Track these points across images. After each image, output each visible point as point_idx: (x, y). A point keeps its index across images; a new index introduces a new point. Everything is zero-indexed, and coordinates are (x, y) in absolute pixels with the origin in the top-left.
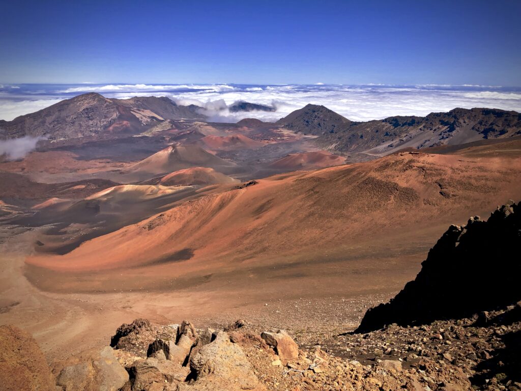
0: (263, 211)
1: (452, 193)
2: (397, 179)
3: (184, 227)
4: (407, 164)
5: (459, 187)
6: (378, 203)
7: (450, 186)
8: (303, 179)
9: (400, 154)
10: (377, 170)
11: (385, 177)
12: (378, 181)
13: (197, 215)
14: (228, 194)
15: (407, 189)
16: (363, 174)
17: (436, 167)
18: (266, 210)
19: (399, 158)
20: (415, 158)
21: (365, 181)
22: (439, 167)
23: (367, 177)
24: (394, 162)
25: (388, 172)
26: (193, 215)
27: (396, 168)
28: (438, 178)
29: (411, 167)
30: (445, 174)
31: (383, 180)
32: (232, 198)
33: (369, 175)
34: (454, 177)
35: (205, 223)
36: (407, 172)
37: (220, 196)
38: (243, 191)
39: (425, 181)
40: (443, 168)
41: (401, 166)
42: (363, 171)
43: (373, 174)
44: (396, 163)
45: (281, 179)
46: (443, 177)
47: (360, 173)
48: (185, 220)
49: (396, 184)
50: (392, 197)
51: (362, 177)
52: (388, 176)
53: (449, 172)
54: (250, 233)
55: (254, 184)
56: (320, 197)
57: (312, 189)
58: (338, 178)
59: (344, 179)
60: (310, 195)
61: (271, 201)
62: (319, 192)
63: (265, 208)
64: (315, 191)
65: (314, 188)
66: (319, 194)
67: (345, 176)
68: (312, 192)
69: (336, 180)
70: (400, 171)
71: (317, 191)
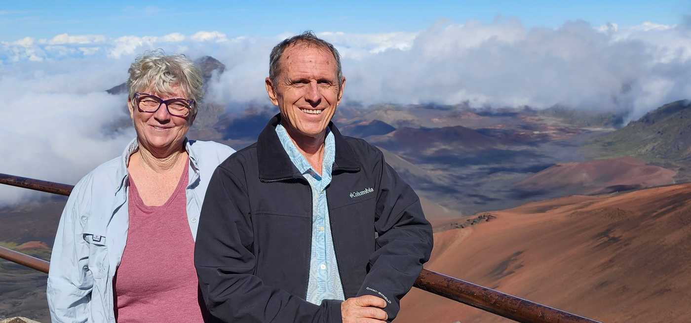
0: (506, 272)
8: (587, 212)
38: (466, 232)
45: (542, 210)
55: (487, 220)
56: (622, 250)
57: (605, 233)
58: (660, 211)
59: (672, 214)
60: (601, 244)
61: (522, 255)
62: (620, 238)
63: (510, 268)
64: (611, 235)
65: (609, 231)
66: (620, 243)
67: (673, 208)
68: (605, 238)
69: (655, 216)
71: (616, 236)
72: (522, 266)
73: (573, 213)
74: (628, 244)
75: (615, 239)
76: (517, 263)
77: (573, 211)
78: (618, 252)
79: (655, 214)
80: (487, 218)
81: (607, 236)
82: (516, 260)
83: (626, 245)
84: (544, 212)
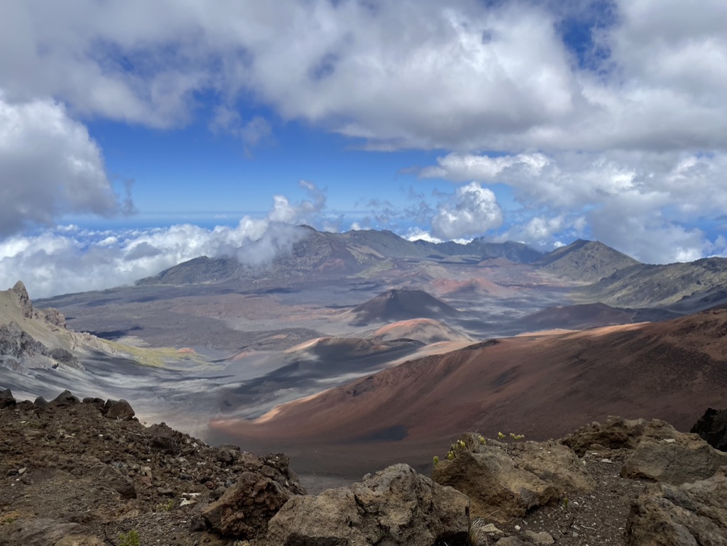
0: (505, 381)
2: (708, 347)
3: (399, 394)
4: (723, 326)
6: (677, 381)
8: (564, 341)
9: (711, 311)
10: (675, 333)
11: (688, 344)
12: (677, 350)
13: (415, 381)
15: (723, 363)
16: (655, 337)
18: (509, 381)
19: (711, 317)
21: (657, 348)
23: (659, 343)
24: (702, 322)
25: (693, 337)
27: (706, 331)
31: (685, 349)
32: (463, 361)
33: (663, 339)
35: (425, 392)
36: (724, 338)
37: (447, 357)
38: (478, 352)
41: (713, 329)
42: (655, 334)
43: (669, 339)
44: (706, 324)
47: (648, 337)
48: (400, 386)
49: (705, 355)
50: (700, 374)
51: (652, 343)
52: (692, 343)
54: (486, 411)
55: (493, 345)
56: (588, 368)
57: (576, 357)
58: (617, 342)
59: (624, 344)
60: (573, 364)
61: (517, 369)
62: (587, 360)
64: (581, 358)
65: (579, 354)
66: (587, 364)
67: (625, 340)
68: (576, 359)
70: (712, 336)
71: (584, 358)
72: (517, 377)
73: (554, 342)
74: (592, 365)
75: (584, 361)
76: (514, 375)
78: (585, 370)
80: (493, 343)
81: (578, 359)
82: (512, 373)
83: (590, 365)
84: (534, 340)
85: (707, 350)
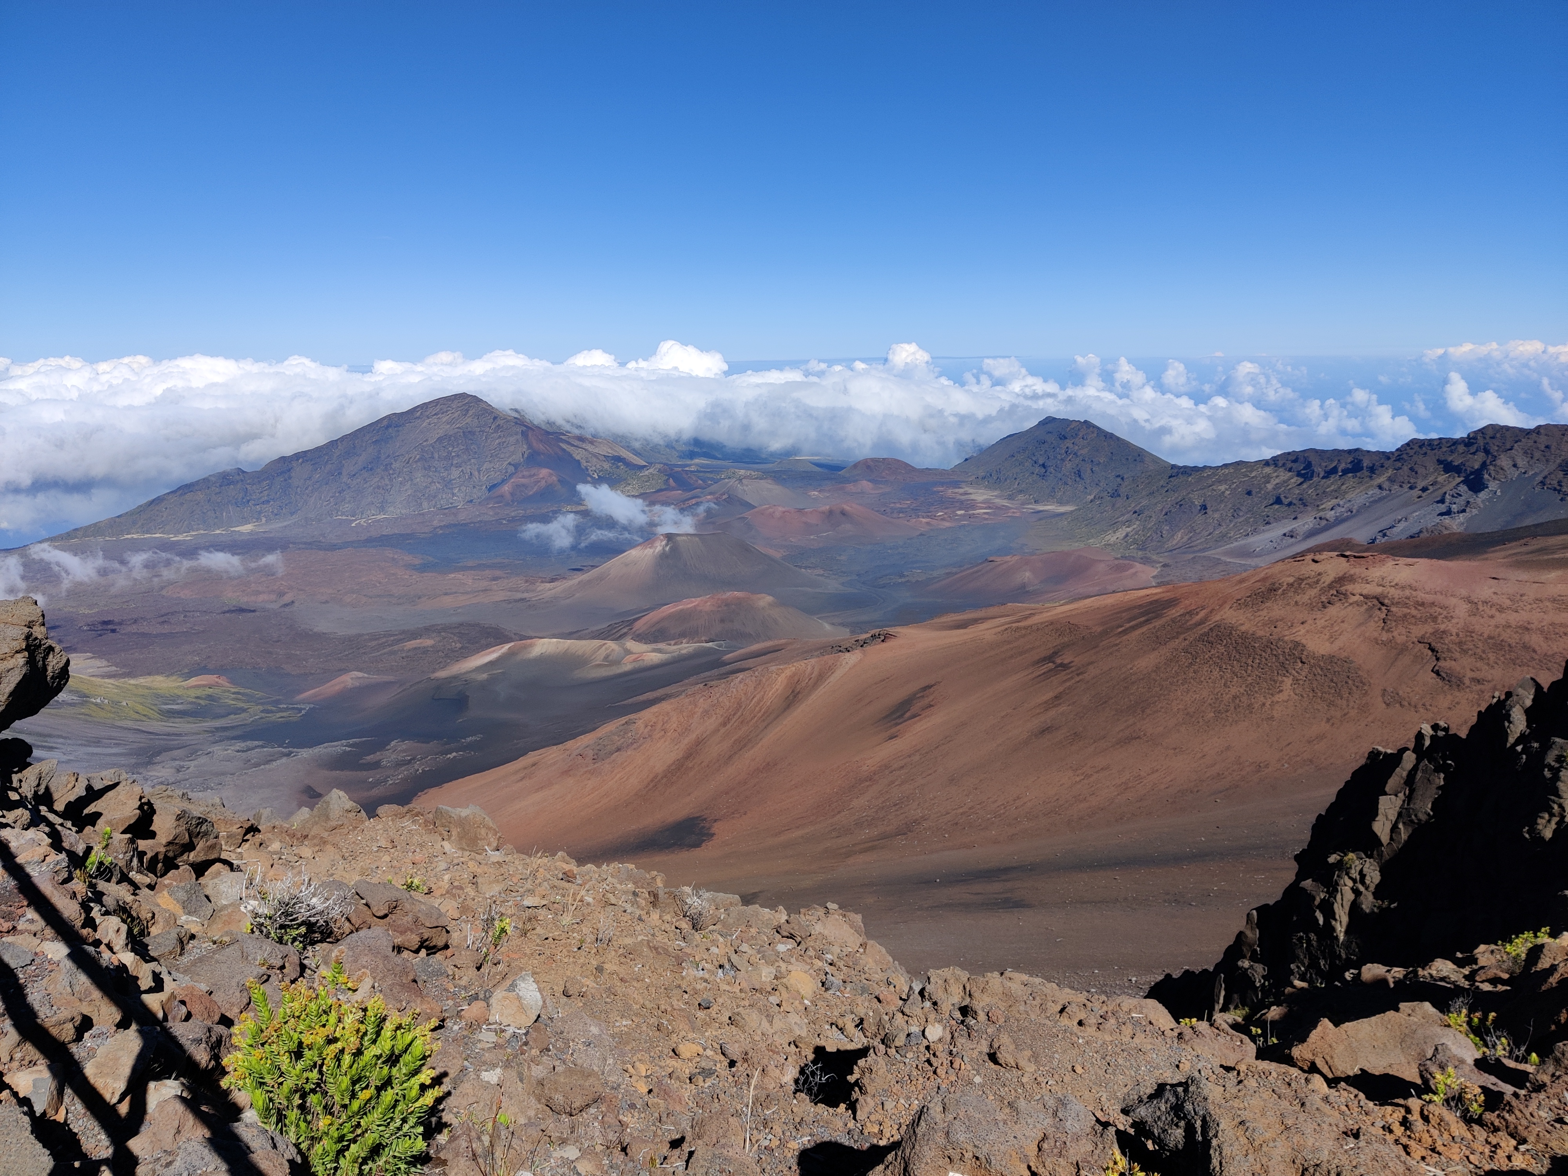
0: (908, 715)
1: (1470, 674)
2: (1302, 630)
3: (690, 754)
4: (1330, 586)
5: (1492, 657)
6: (1244, 699)
7: (1465, 652)
8: (1025, 628)
9: (1309, 557)
10: (1241, 604)
11: (1264, 625)
12: (1244, 636)
13: (724, 724)
14: (809, 666)
15: (1331, 659)
16: (1202, 614)
17: (1421, 596)
18: (914, 716)
19: (1308, 568)
20: (1357, 570)
21: (1207, 634)
22: (1429, 598)
23: (1210, 624)
24: (1291, 580)
25: (1275, 609)
26: (712, 723)
27: (1298, 598)
28: (1429, 628)
29: (1342, 596)
30: (1449, 618)
31: (1260, 633)
32: (821, 677)
33: (1218, 618)
34: (1477, 627)
35: (745, 745)
36: (1332, 610)
37: (790, 670)
38: (852, 659)
39: (1385, 636)
40: (1440, 598)
41: (1313, 592)
42: (1203, 608)
43: (1229, 615)
44: (1299, 583)
45: (964, 625)
46: (1442, 627)
47: (1190, 613)
48: (693, 736)
49: (1297, 644)
50: (1288, 681)
51: (1197, 625)
52: (1272, 623)
53: (1462, 610)
54: (871, 778)
55: (883, 641)
56: (1073, 681)
57: (1049, 659)
58: (1128, 625)
59: (1144, 629)
60: (1044, 673)
61: (932, 689)
62: (1072, 665)
63: (914, 709)
64: (1059, 661)
65: (1055, 653)
66: (1072, 672)
67: (1147, 620)
68: (1050, 664)
69: (1120, 633)
70: (1311, 607)
71: (1066, 662)
72: (932, 706)
73: (1006, 629)
74: (1082, 673)
75: (1064, 666)
76: (926, 701)
77: (1006, 626)
78: (1068, 684)
79: (1120, 629)
80: (882, 638)
81: (1053, 662)
82: (923, 697)
83: (1078, 675)
84: (965, 628)
85: (1300, 634)
